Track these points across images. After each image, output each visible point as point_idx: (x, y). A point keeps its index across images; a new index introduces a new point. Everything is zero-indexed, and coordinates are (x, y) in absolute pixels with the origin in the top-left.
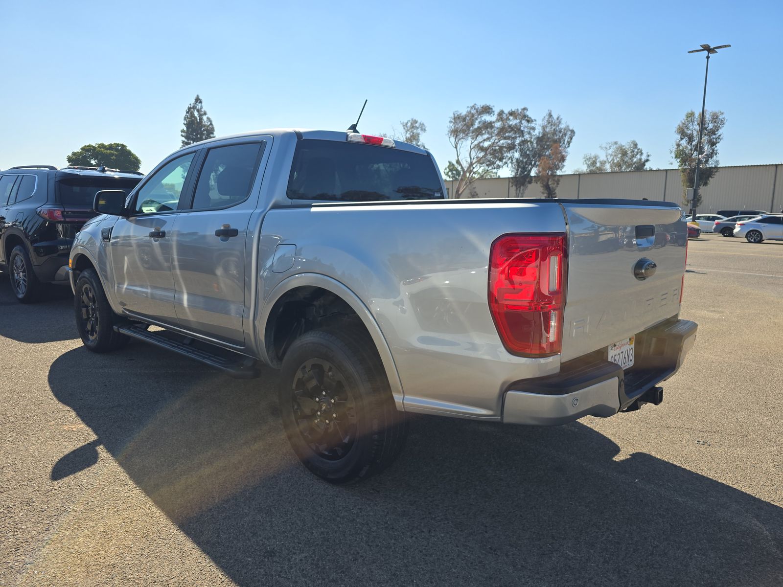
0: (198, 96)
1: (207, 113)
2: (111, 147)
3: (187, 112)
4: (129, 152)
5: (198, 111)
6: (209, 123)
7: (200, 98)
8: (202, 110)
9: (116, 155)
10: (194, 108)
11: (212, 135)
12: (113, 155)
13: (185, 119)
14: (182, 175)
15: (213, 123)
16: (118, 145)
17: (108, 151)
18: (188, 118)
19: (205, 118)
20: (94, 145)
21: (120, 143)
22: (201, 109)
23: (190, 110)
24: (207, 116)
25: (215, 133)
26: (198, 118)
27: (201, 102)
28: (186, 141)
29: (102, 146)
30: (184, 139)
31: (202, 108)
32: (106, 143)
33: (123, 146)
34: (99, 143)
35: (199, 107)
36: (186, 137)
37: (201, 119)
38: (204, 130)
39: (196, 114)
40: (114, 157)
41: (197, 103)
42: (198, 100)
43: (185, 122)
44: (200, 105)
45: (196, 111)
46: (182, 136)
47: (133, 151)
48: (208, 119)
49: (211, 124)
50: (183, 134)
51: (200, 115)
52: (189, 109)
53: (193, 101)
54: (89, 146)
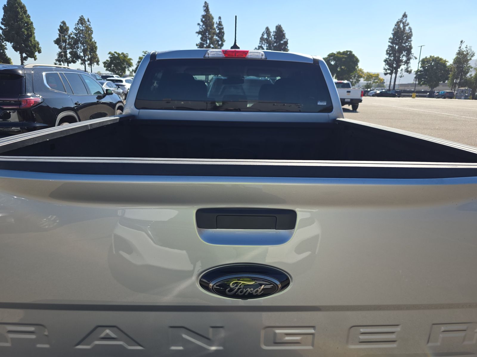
0: (405, 13)
1: (409, 24)
2: (344, 53)
3: (396, 25)
4: (354, 55)
5: (403, 23)
6: (410, 31)
7: (406, 14)
8: (407, 22)
9: (345, 58)
10: (401, 21)
11: (410, 40)
12: (343, 57)
13: (393, 30)
14: (384, 67)
15: (413, 31)
16: (347, 51)
17: (342, 56)
18: (395, 29)
19: (407, 28)
20: (334, 53)
21: (349, 50)
22: (405, 22)
23: (398, 24)
24: (409, 26)
25: (412, 37)
26: (402, 29)
27: (406, 17)
28: (391, 45)
29: (339, 53)
30: (390, 44)
31: (406, 20)
32: (342, 51)
33: (351, 52)
34: (338, 51)
35: (404, 21)
36: (392, 43)
37: (404, 29)
38: (405, 36)
39: (401, 26)
40: (344, 59)
41: (404, 18)
42: (405, 16)
43: (393, 32)
44: (405, 19)
45: (402, 24)
46: (389, 42)
47: (356, 55)
48: (410, 28)
49: (411, 32)
50: (390, 41)
51: (404, 26)
52: (398, 22)
53: (401, 17)
54: (332, 53)
